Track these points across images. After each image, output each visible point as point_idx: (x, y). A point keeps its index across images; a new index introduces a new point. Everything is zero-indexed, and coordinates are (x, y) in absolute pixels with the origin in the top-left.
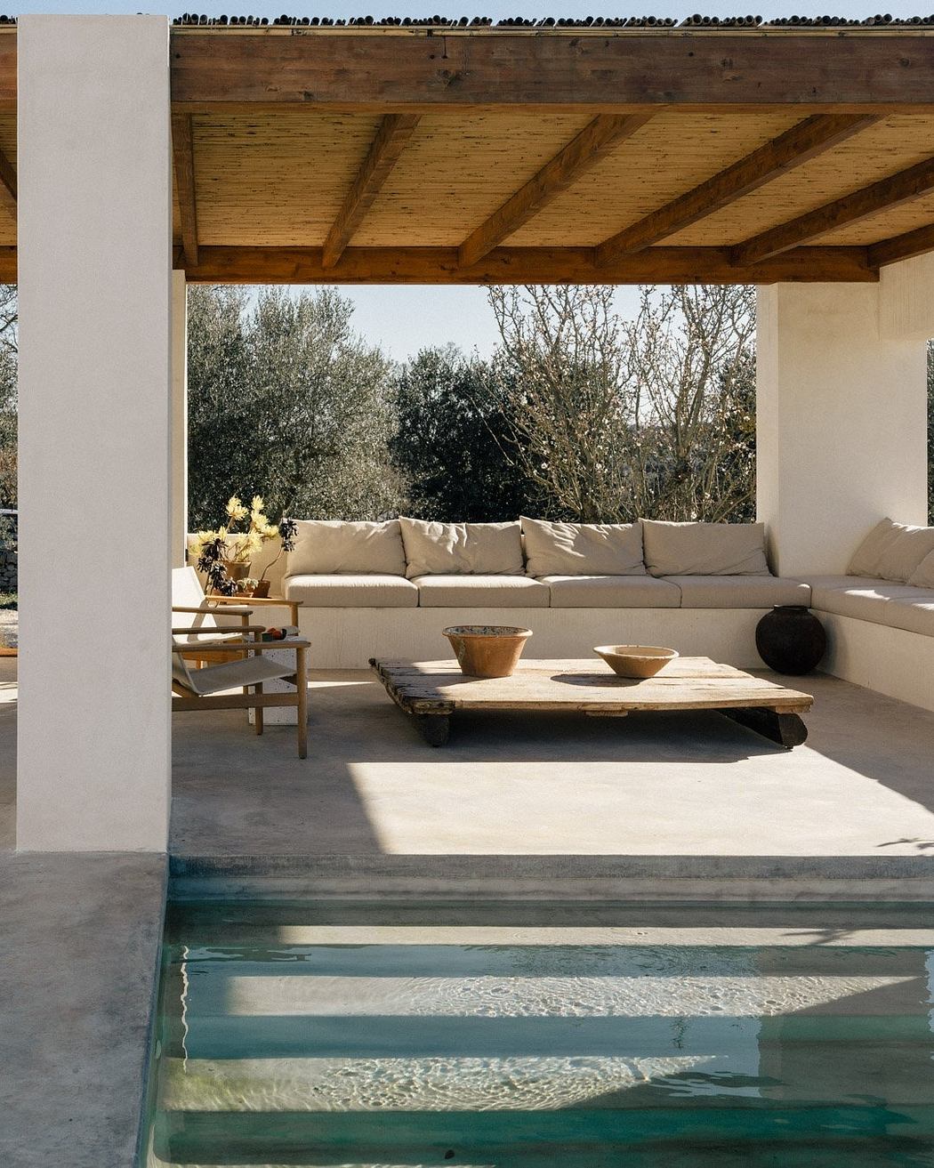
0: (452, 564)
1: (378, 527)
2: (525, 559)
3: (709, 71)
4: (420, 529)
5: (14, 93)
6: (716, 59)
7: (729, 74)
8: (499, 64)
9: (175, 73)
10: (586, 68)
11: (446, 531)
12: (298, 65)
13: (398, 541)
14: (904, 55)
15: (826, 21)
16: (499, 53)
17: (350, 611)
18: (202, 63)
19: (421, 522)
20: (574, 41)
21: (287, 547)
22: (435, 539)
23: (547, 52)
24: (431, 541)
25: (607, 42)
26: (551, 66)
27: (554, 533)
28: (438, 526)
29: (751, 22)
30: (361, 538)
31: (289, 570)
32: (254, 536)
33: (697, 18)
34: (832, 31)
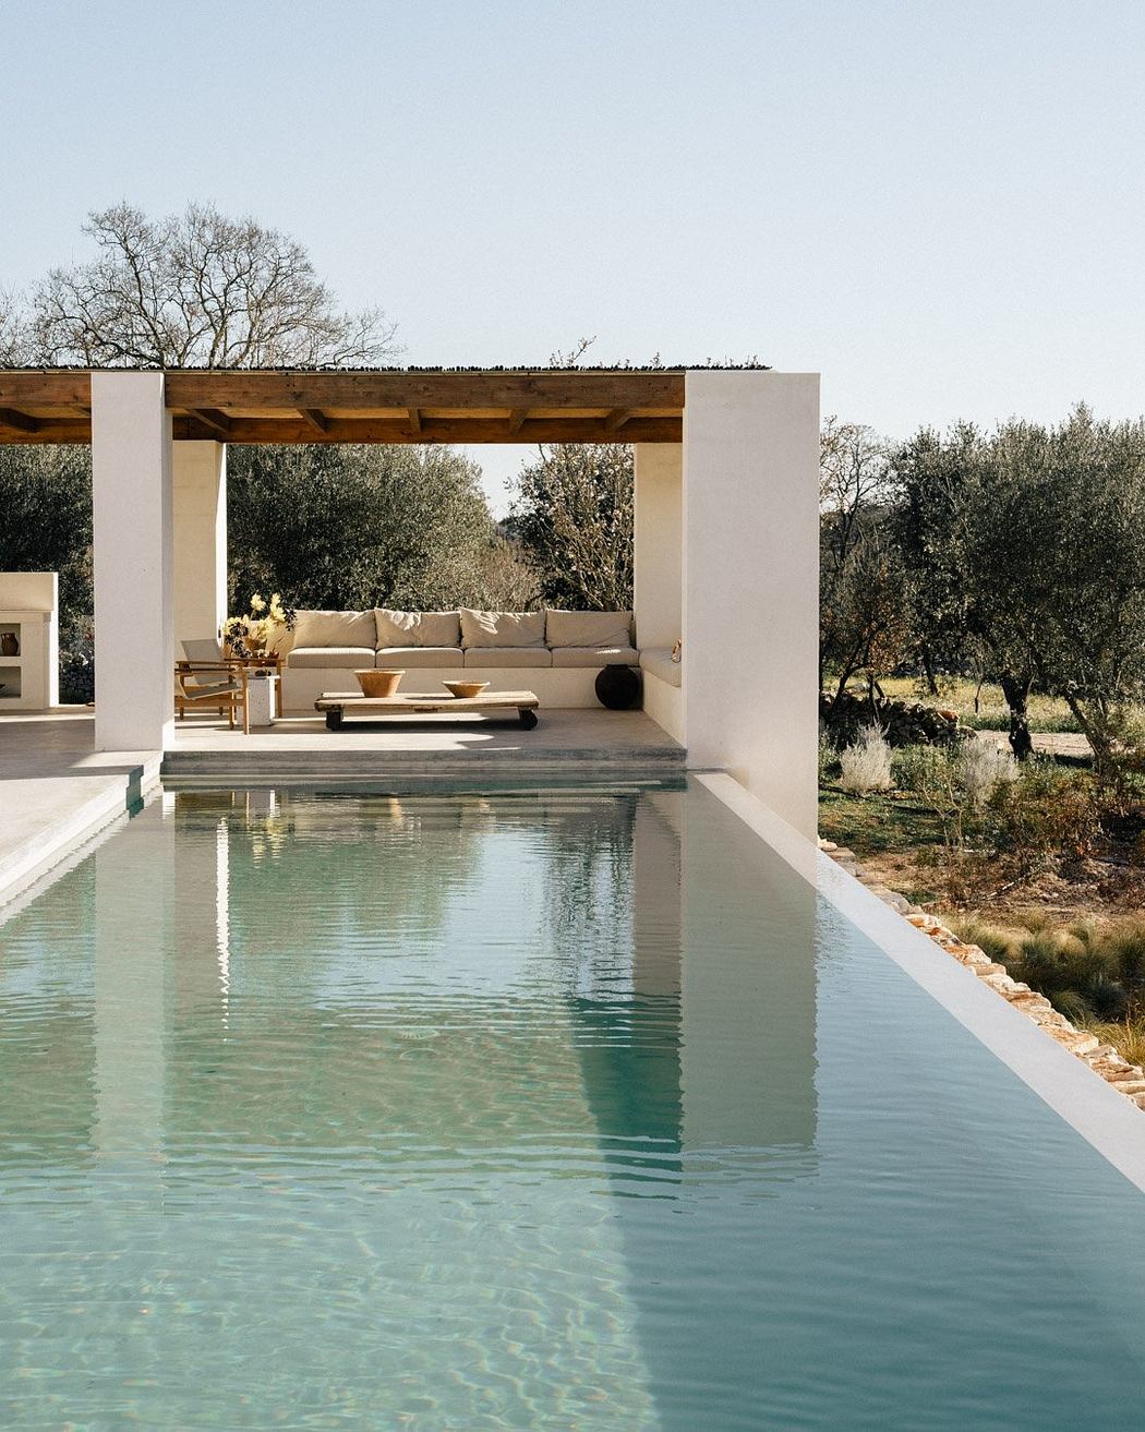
0: (407, 640)
1: (357, 614)
2: (461, 636)
3: (418, 392)
4: (388, 615)
5: (90, 402)
6: (421, 388)
7: (427, 394)
8: (318, 389)
9: (166, 393)
10: (360, 390)
11: (405, 617)
12: (226, 389)
13: (373, 624)
14: (509, 385)
15: (473, 369)
16: (320, 383)
17: (330, 671)
18: (179, 389)
19: (389, 611)
20: (355, 378)
21: (290, 628)
22: (397, 623)
23: (342, 383)
24: (394, 625)
25: (370, 378)
26: (344, 390)
27: (482, 619)
28: (401, 614)
29: (438, 369)
30: (344, 623)
31: (295, 646)
32: (268, 621)
33: (413, 367)
34: (475, 373)
